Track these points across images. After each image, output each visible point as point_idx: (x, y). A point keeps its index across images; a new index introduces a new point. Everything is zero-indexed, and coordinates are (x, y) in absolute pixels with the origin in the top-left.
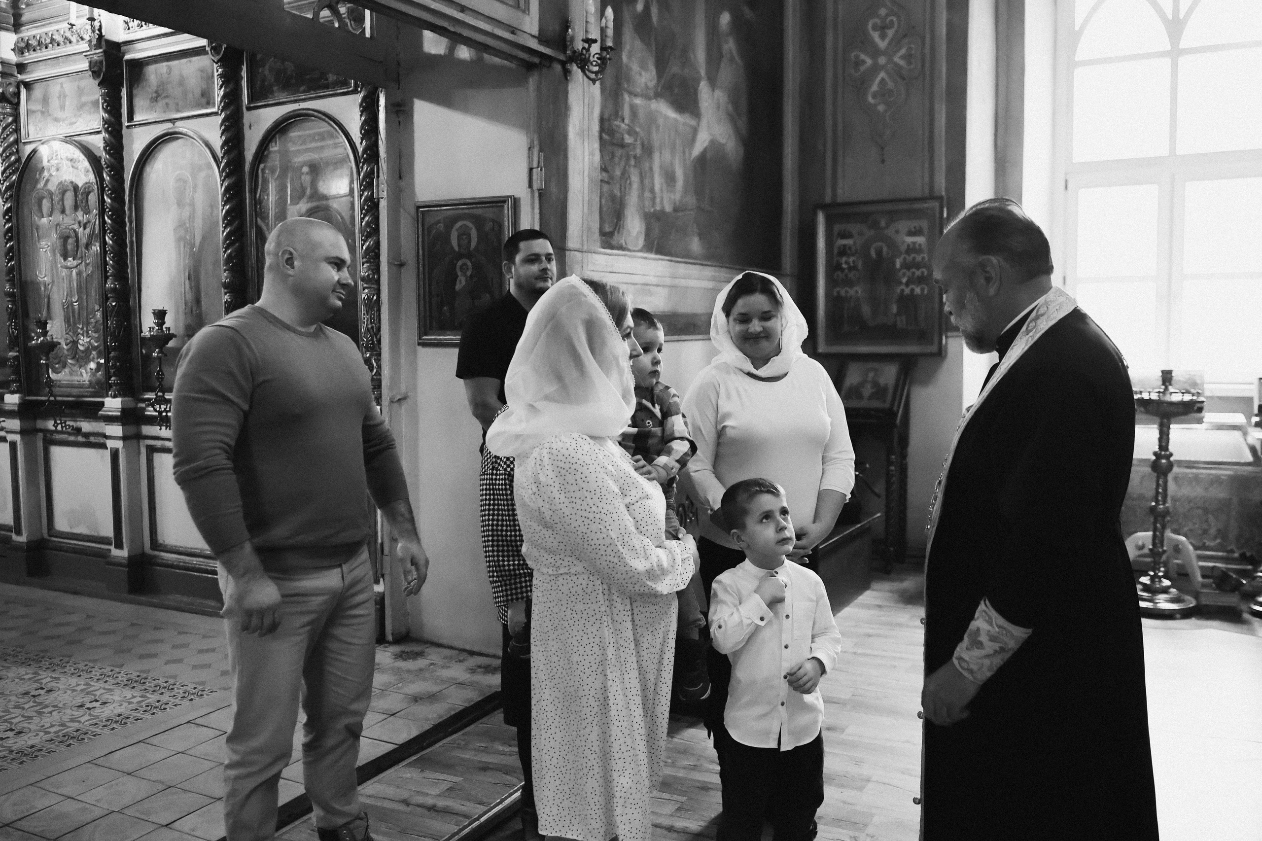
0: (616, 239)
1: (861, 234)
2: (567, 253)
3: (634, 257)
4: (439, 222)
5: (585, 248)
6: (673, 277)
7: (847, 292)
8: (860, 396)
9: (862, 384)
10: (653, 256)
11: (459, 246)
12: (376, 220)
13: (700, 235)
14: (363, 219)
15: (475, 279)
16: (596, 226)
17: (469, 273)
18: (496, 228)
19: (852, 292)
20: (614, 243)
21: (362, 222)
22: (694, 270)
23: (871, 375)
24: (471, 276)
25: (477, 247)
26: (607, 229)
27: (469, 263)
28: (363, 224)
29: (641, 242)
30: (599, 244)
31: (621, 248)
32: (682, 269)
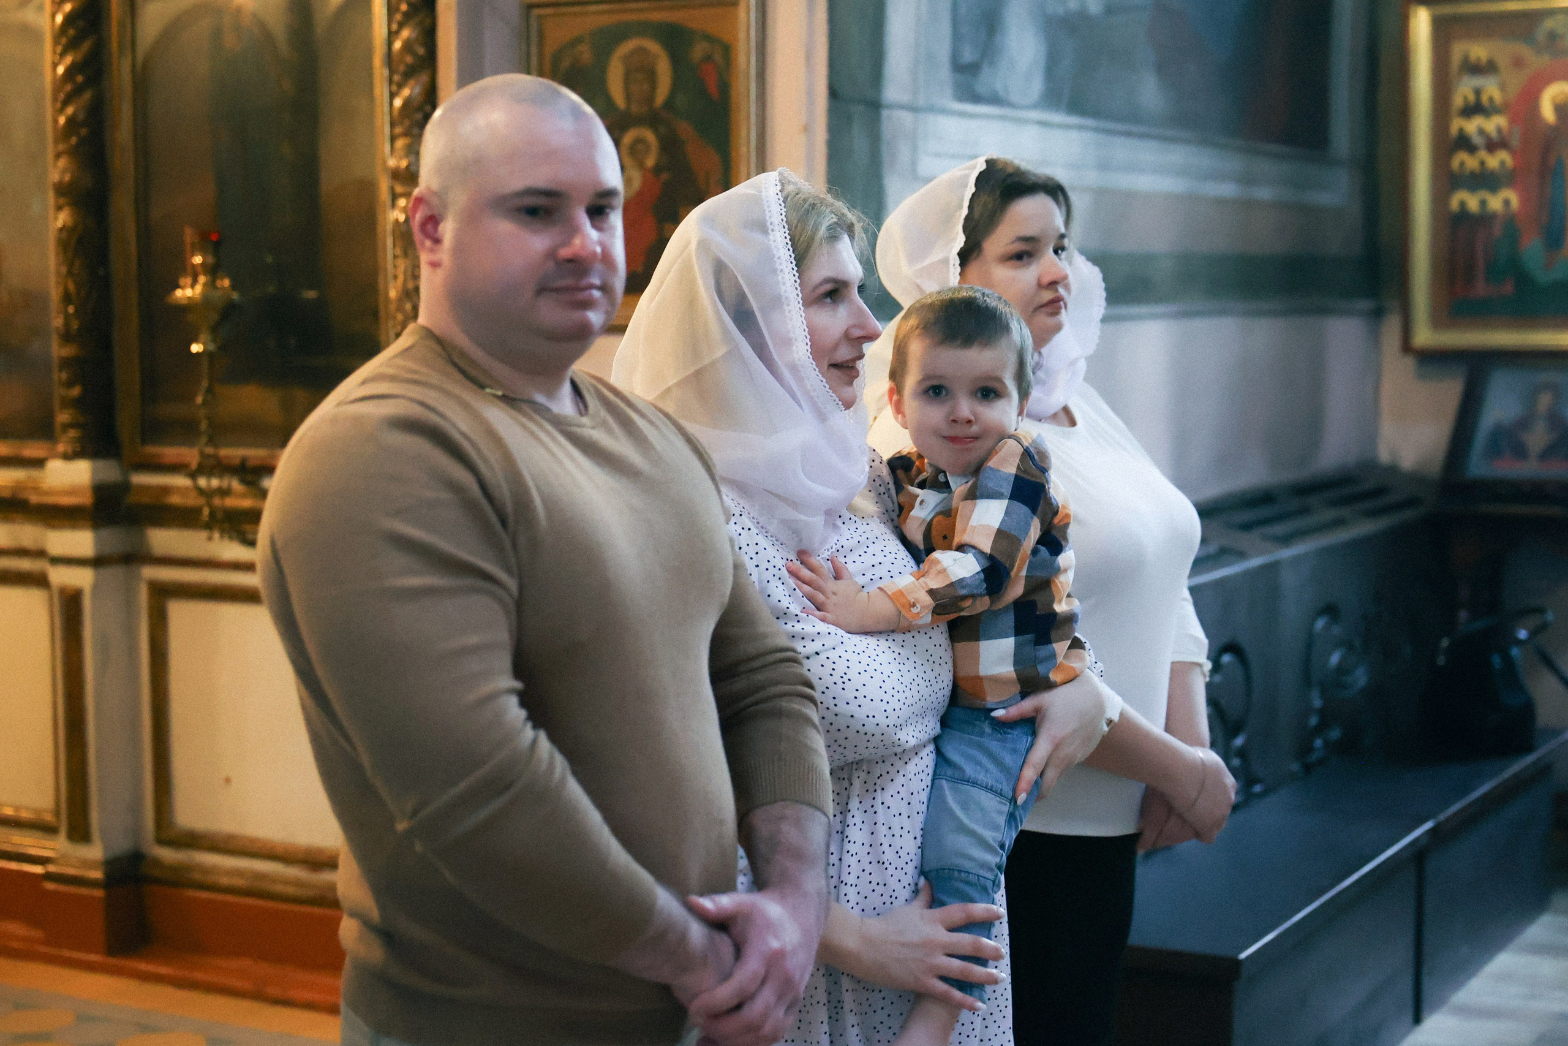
0: (986, 81)
1: (1518, 63)
2: (885, 113)
3: (1026, 121)
4: (577, 41)
5: (921, 102)
6: (1104, 166)
7: (1483, 203)
8: (1520, 452)
9: (1523, 423)
10: (1058, 118)
11: (628, 97)
12: (429, 35)
13: (1161, 68)
14: (392, 35)
15: (665, 176)
16: (943, 52)
17: (650, 162)
18: (718, 57)
19: (1495, 203)
20: (981, 88)
21: (390, 43)
22: (1147, 152)
23: (1544, 401)
24: (658, 169)
25: (669, 104)
26: (968, 55)
27: (650, 136)
28: (398, 45)
29: (1037, 86)
30: (949, 91)
31: (995, 100)
32: (1124, 149)
